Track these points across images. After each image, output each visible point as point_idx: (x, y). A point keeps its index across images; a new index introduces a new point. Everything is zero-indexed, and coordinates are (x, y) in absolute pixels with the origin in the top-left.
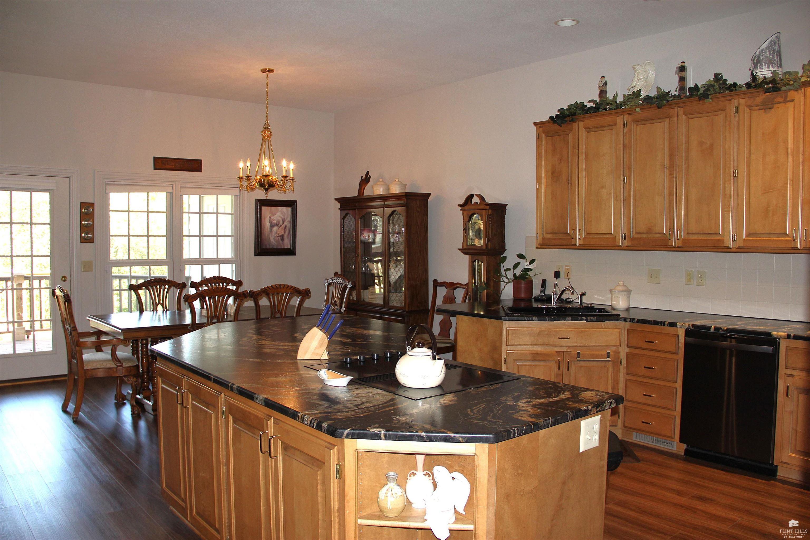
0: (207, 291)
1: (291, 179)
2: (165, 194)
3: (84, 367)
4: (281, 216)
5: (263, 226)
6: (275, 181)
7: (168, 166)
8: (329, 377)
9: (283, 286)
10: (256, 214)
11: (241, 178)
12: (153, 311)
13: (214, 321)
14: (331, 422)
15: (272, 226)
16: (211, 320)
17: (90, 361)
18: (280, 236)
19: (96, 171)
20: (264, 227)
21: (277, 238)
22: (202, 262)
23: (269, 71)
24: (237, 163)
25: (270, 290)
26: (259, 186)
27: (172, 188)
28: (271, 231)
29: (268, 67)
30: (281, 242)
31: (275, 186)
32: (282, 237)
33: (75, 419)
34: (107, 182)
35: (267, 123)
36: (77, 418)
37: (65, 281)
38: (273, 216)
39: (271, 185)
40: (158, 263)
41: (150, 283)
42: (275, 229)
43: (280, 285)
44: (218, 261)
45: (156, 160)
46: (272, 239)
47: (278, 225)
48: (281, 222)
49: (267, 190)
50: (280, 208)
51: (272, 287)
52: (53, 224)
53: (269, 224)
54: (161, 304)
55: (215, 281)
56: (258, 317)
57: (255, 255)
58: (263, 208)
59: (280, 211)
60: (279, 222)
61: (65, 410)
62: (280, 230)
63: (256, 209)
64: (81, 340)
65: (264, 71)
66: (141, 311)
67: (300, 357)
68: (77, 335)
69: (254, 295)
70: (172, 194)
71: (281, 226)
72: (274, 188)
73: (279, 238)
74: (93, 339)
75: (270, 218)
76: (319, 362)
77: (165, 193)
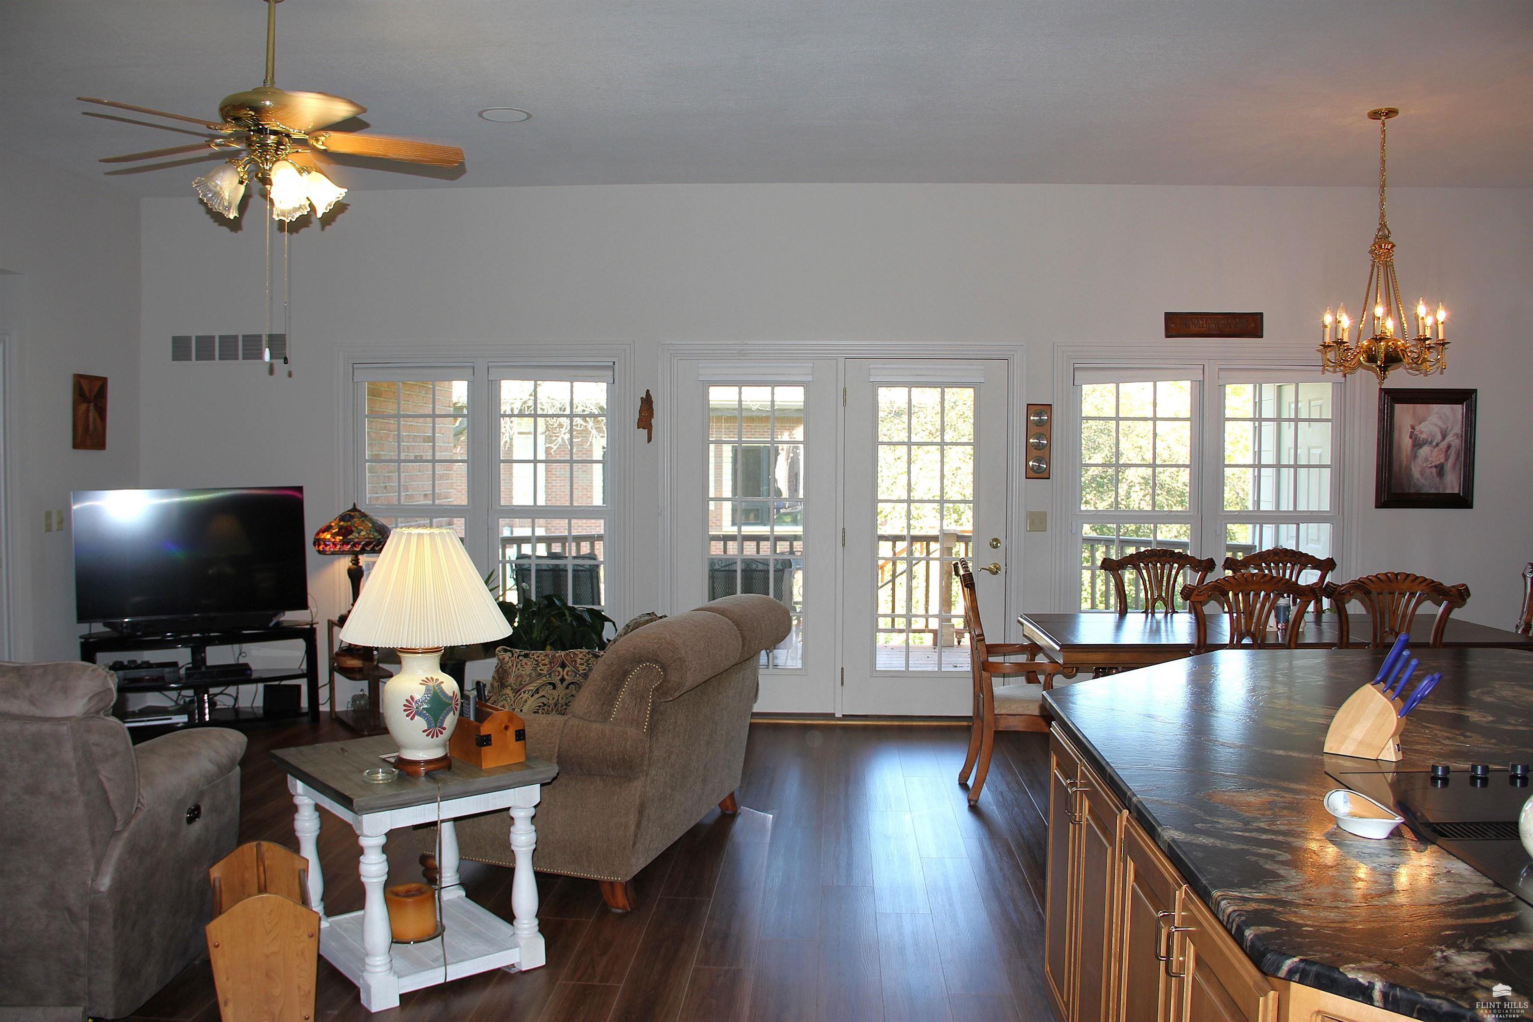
0: (1232, 580)
1: (1440, 344)
2: (1187, 384)
3: (993, 711)
4: (1440, 423)
5: (1395, 445)
6: (1401, 350)
7: (1194, 329)
8: (1357, 811)
9: (1404, 576)
10: (1381, 420)
11: (1326, 346)
12: (1146, 612)
13: (1245, 641)
14: (1268, 929)
15: (1418, 444)
16: (1239, 641)
17: (1007, 700)
18: (1436, 467)
19: (1055, 346)
20: (1399, 447)
21: (1428, 471)
22: (1256, 518)
23: (1387, 114)
24: (1321, 316)
25: (1373, 585)
26: (1367, 362)
27: (1202, 371)
28: (1415, 457)
29: (1384, 106)
30: (1437, 479)
31: (1400, 360)
32: (1440, 470)
33: (972, 803)
34: (1076, 366)
35: (1383, 226)
36: (977, 801)
37: (996, 547)
38: (1420, 423)
39: (1393, 359)
40: (1171, 518)
41: (1143, 559)
42: (1425, 451)
43: (1397, 575)
44: (1297, 518)
45: (1170, 318)
46: (1416, 472)
47: (1431, 443)
48: (1439, 437)
49: (1384, 369)
50: (1435, 408)
51: (1379, 579)
52: (978, 444)
53: (1410, 441)
54: (1163, 600)
55: (1277, 558)
56: (1345, 639)
57: (1377, 507)
58: (1398, 407)
59: (1436, 413)
60: (1433, 437)
61: (963, 785)
62: (1434, 454)
63: (1381, 411)
64: (991, 659)
65: (1375, 115)
66: (1123, 613)
67: (1331, 748)
68: (985, 649)
69: (1336, 593)
70: (1202, 383)
71: (1437, 445)
72: (1399, 364)
73: (1434, 470)
74: (1022, 658)
75: (1413, 428)
76: (1372, 767)
77: (1189, 382)
